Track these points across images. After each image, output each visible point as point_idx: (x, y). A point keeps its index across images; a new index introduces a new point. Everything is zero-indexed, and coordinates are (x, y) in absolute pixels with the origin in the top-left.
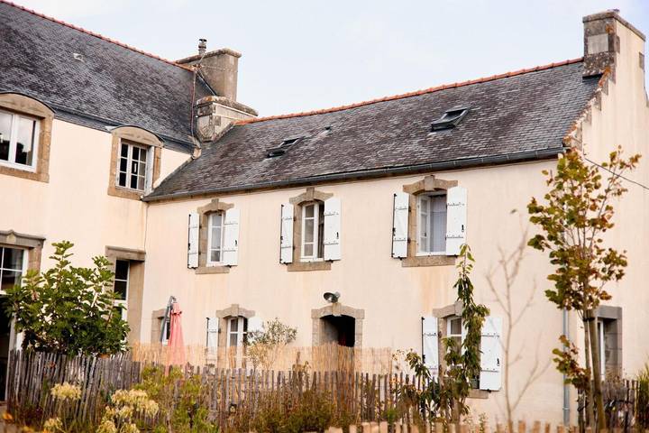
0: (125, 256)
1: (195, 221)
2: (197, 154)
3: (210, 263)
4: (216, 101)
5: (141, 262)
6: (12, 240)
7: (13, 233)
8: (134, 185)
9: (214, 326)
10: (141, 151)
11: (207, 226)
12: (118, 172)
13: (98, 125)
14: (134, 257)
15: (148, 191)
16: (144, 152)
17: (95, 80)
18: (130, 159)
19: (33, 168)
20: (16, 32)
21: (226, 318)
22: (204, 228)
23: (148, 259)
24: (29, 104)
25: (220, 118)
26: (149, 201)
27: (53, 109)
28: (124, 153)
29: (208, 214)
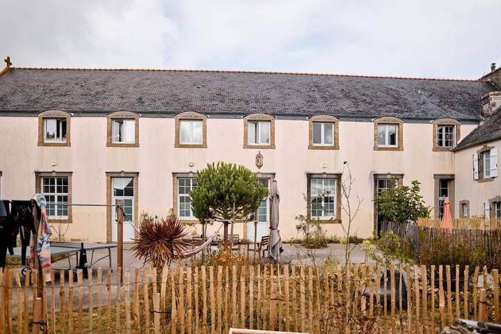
0: (444, 177)
1: (476, 157)
2: (481, 124)
3: (485, 177)
4: (492, 95)
5: (454, 179)
6: (389, 177)
7: (389, 174)
8: (447, 145)
9: (488, 207)
10: (449, 128)
11: (482, 159)
12: (437, 140)
13: (426, 121)
14: (449, 177)
15: (455, 146)
16: (451, 129)
17: (428, 100)
18: (444, 133)
19: (396, 146)
20: (391, 89)
21: (494, 203)
22: (481, 160)
23: (456, 177)
24: (391, 119)
25: (495, 103)
26: (455, 151)
27: (403, 119)
28: (441, 131)
29: (482, 153)
